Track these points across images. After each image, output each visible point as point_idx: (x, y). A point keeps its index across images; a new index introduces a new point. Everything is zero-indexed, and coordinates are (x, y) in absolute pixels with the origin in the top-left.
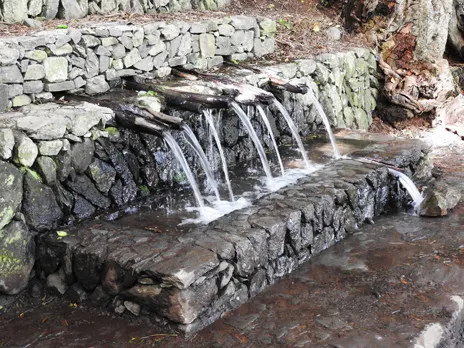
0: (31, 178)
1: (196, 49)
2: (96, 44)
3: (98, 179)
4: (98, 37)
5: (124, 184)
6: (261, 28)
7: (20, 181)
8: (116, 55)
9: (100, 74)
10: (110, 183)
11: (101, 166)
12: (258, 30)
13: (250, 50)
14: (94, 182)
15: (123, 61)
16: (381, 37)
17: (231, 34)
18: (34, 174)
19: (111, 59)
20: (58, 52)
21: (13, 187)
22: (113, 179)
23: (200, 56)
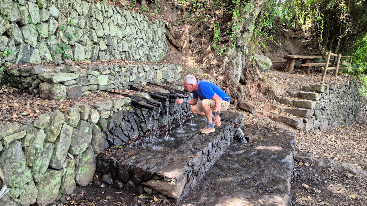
0: (96, 129)
1: (156, 76)
2: (119, 71)
3: (124, 129)
4: (120, 67)
5: (134, 131)
6: (177, 69)
7: (91, 130)
8: (127, 75)
9: (120, 83)
10: (129, 130)
11: (125, 123)
12: (176, 70)
13: (173, 77)
14: (122, 130)
15: (129, 79)
16: (217, 75)
17: (168, 71)
18: (97, 127)
19: (125, 77)
20: (104, 73)
21: (88, 133)
22: (130, 128)
23: (157, 78)
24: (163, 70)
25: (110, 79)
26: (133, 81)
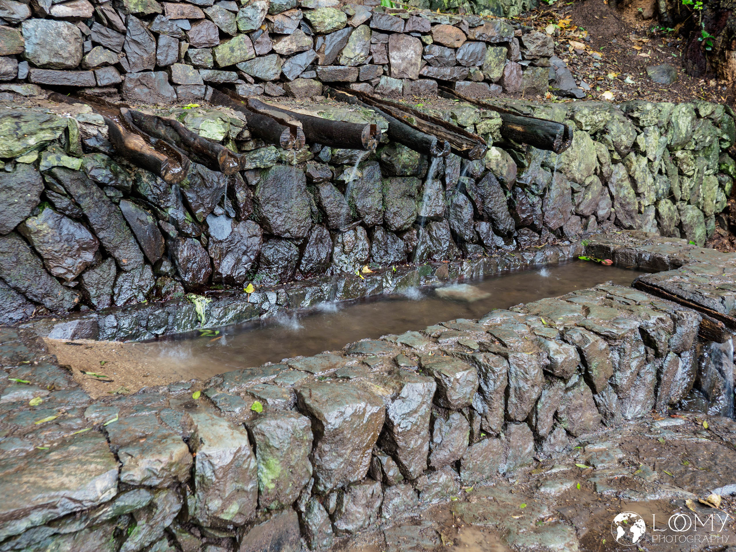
1: (380, 59)
2: (150, 11)
3: (45, 250)
6: (523, 46)
8: (197, 39)
9: (157, 68)
12: (517, 49)
13: (495, 79)
14: (39, 255)
15: (213, 54)
17: (458, 44)
20: (57, 12)
22: (89, 255)
23: (388, 73)
24: (428, 40)
25: (95, 44)
26: (233, 68)
